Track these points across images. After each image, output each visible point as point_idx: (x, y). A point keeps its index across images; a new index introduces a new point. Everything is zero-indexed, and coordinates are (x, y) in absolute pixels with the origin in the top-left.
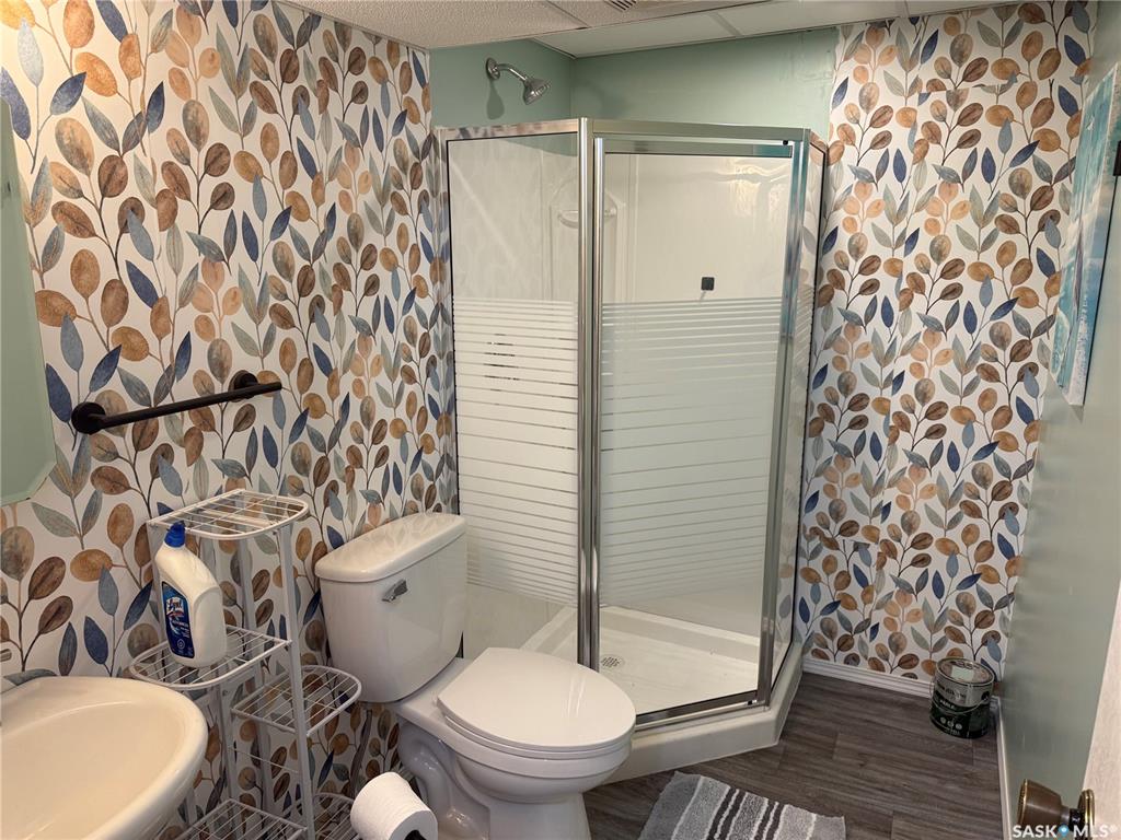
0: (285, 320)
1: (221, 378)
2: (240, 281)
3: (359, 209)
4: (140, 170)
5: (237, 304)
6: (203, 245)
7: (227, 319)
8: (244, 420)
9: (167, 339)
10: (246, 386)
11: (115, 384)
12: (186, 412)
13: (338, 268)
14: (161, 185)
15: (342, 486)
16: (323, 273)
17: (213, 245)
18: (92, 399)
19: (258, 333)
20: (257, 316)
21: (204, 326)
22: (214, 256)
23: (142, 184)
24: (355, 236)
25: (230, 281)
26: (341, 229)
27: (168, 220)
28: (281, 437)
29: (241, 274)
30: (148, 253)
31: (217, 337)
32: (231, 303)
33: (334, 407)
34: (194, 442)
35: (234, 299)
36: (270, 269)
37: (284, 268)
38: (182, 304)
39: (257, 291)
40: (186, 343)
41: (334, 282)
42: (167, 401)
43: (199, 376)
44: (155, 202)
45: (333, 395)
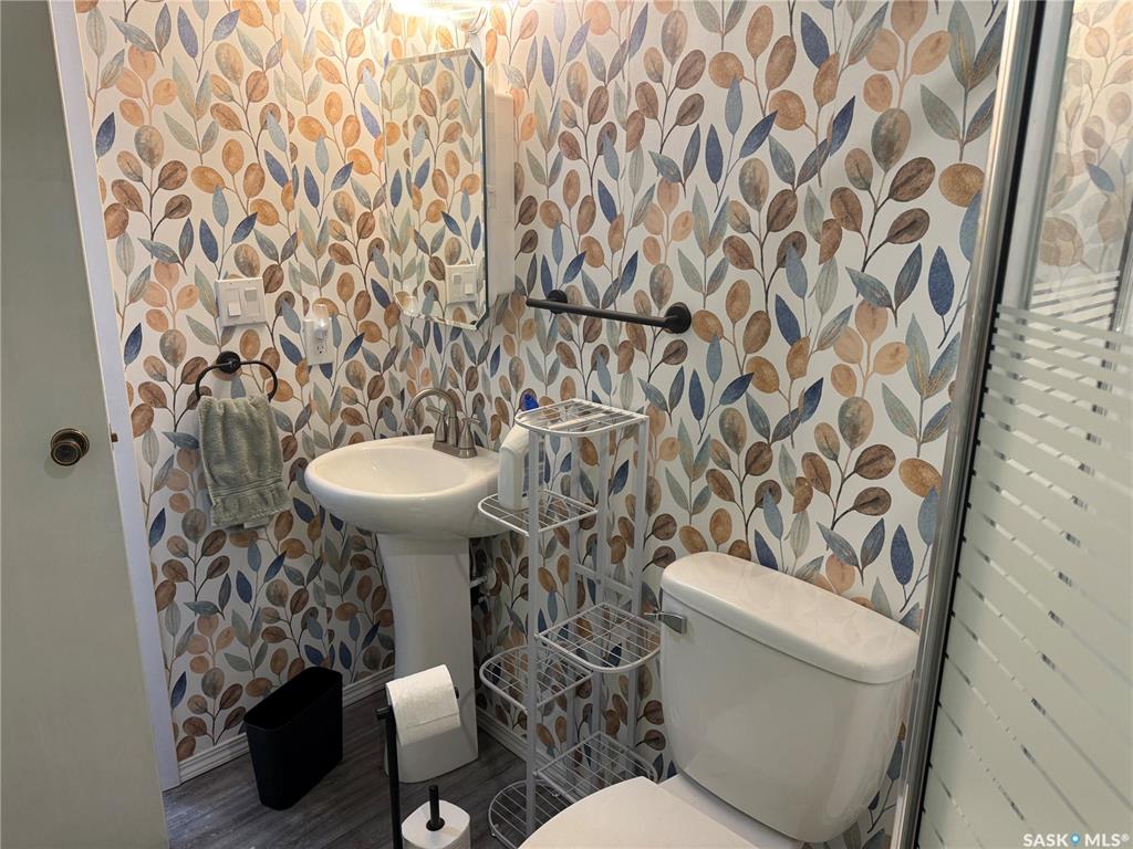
0: (742, 257)
2: (694, 205)
4: (619, 94)
5: (688, 230)
6: (663, 165)
7: (675, 245)
8: (676, 353)
11: (578, 282)
12: (624, 323)
13: (841, 196)
14: (634, 107)
15: (788, 499)
16: (812, 203)
17: (672, 164)
19: (706, 266)
20: (707, 247)
21: (652, 248)
22: (673, 176)
23: (619, 109)
24: (886, 146)
25: (684, 204)
27: (634, 142)
28: (712, 392)
29: (697, 196)
30: (615, 173)
31: (662, 262)
32: (681, 229)
34: (627, 353)
35: (685, 224)
36: (733, 191)
37: (753, 192)
38: (635, 224)
39: (712, 218)
40: (633, 262)
41: (829, 215)
42: (611, 308)
43: (639, 295)
44: (626, 125)
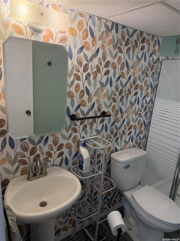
0: (114, 100)
1: (99, 112)
2: (107, 91)
3: (137, 76)
4: (91, 66)
5: (105, 97)
6: (101, 83)
7: (103, 100)
8: (102, 121)
9: (90, 103)
10: (104, 114)
11: (79, 111)
12: (91, 119)
13: (129, 90)
14: (95, 70)
15: (120, 138)
16: (125, 90)
17: (103, 83)
18: (74, 114)
19: (108, 103)
20: (109, 99)
21: (98, 101)
22: (103, 85)
23: (91, 70)
24: (134, 82)
25: (105, 91)
26: (131, 80)
27: (95, 78)
28: (109, 126)
29: (108, 90)
30: (90, 85)
31: (100, 103)
32: (104, 96)
33: (121, 121)
34: (91, 125)
35: (105, 95)
36: (114, 89)
37: (117, 89)
38: (94, 96)
39: (110, 94)
40: (94, 104)
41: (127, 93)
42: (88, 116)
43: (95, 111)
44: (93, 74)
45: (122, 118)
